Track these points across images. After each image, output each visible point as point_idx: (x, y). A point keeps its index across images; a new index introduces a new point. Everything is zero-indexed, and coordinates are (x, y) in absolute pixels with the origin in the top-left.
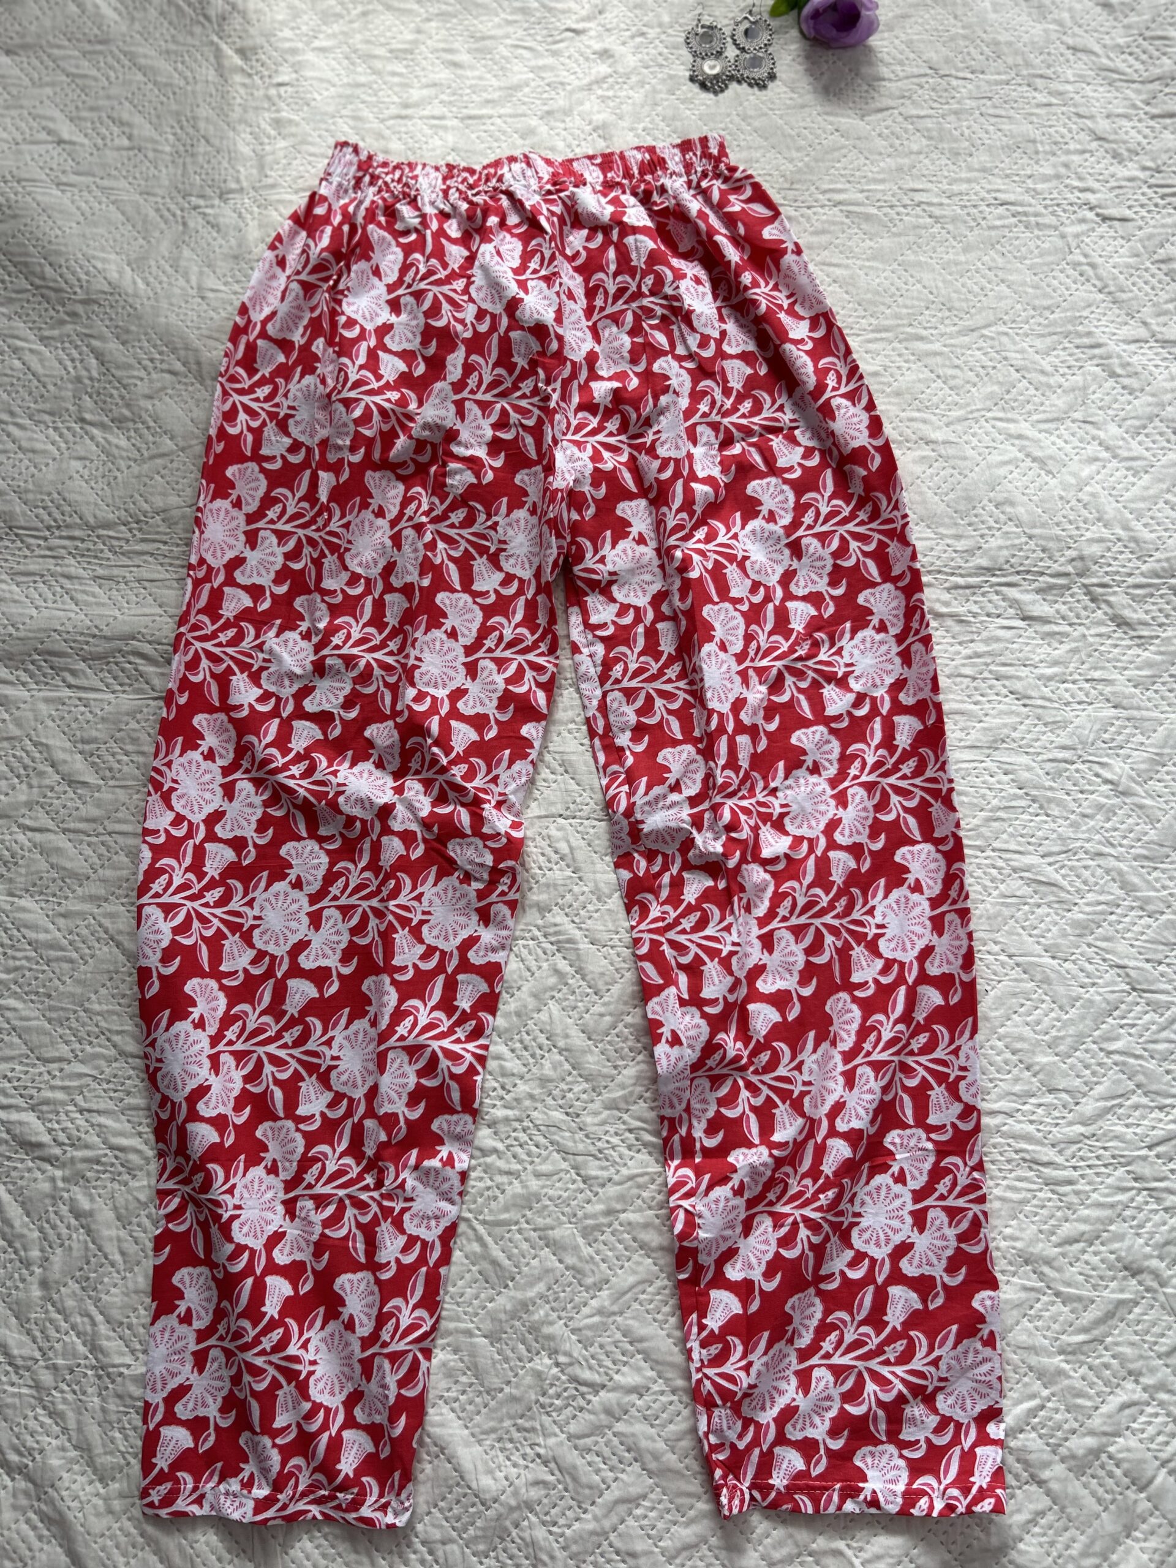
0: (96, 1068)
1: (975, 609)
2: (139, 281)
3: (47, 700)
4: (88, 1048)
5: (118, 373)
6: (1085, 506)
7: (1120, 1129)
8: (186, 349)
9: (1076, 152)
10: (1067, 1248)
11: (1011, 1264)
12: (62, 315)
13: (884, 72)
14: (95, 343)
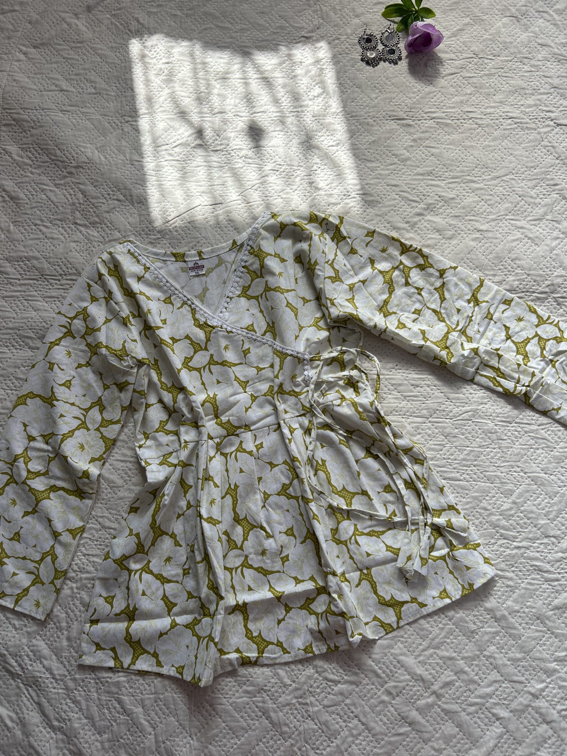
0: (91, 534)
2: (102, 157)
5: (93, 201)
6: (553, 260)
8: (125, 189)
9: (544, 93)
10: (556, 611)
11: (530, 619)
12: (65, 173)
13: (453, 56)
14: (81, 186)
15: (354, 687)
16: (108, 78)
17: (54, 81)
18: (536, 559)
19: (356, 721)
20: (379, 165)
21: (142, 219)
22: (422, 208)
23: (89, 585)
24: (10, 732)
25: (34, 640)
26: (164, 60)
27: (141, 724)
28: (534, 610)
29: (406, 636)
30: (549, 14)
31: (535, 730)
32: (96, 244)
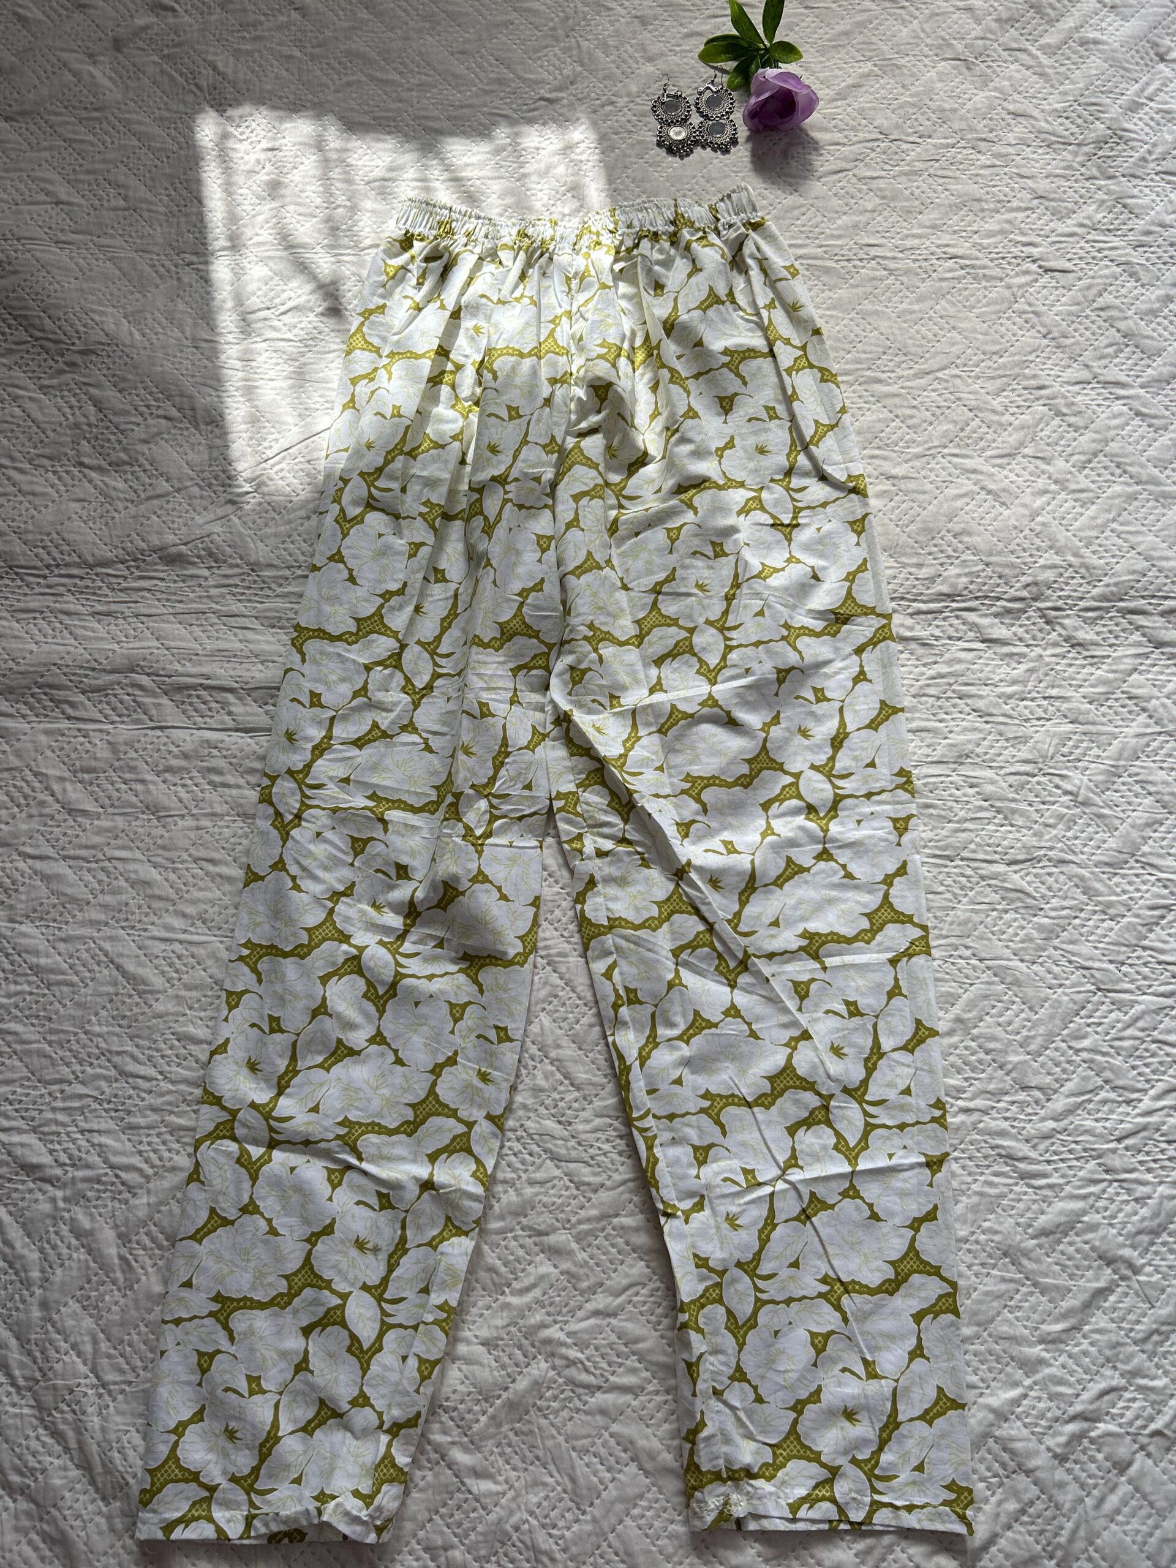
0: (98, 1088)
1: (937, 632)
2: (136, 332)
3: (47, 732)
4: (89, 1069)
5: (115, 419)
6: (1037, 535)
7: (1089, 1124)
8: (182, 395)
9: (1019, 209)
10: (1043, 1240)
11: (990, 1256)
12: (61, 365)
13: (838, 137)
14: (93, 391)
15: (628, 1398)
16: (152, 179)
17: (43, 185)
18: (1002, 1134)
19: (632, 1468)
21: (215, 454)
26: (265, 144)
28: (997, 1238)
30: (1030, 55)
31: (1001, 1484)
32: (120, 505)
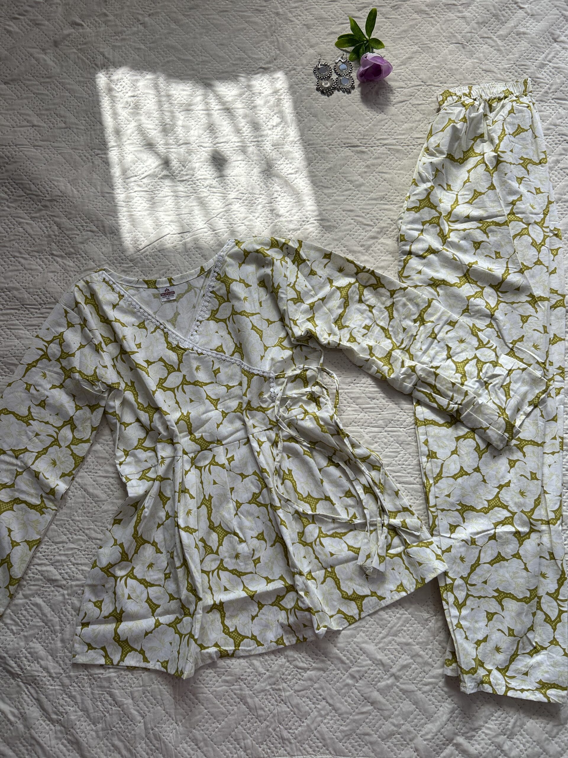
0: (79, 545)
2: (74, 190)
4: (75, 536)
5: (67, 233)
8: (98, 220)
12: (40, 207)
13: (402, 84)
14: (56, 219)
15: (322, 672)
16: (77, 113)
17: (25, 117)
19: (324, 703)
20: (335, 191)
21: (115, 248)
22: (375, 232)
23: (79, 592)
24: (13, 726)
25: (31, 643)
26: (130, 94)
27: (131, 714)
29: (367, 626)
30: (493, 40)
32: (72, 274)
